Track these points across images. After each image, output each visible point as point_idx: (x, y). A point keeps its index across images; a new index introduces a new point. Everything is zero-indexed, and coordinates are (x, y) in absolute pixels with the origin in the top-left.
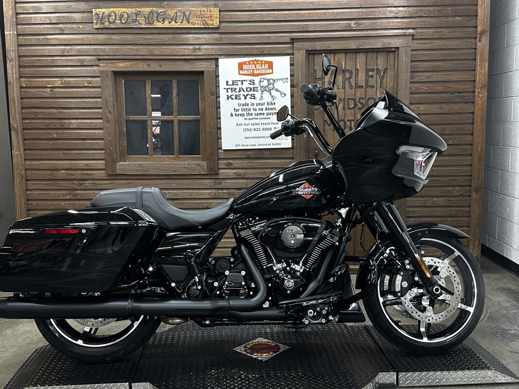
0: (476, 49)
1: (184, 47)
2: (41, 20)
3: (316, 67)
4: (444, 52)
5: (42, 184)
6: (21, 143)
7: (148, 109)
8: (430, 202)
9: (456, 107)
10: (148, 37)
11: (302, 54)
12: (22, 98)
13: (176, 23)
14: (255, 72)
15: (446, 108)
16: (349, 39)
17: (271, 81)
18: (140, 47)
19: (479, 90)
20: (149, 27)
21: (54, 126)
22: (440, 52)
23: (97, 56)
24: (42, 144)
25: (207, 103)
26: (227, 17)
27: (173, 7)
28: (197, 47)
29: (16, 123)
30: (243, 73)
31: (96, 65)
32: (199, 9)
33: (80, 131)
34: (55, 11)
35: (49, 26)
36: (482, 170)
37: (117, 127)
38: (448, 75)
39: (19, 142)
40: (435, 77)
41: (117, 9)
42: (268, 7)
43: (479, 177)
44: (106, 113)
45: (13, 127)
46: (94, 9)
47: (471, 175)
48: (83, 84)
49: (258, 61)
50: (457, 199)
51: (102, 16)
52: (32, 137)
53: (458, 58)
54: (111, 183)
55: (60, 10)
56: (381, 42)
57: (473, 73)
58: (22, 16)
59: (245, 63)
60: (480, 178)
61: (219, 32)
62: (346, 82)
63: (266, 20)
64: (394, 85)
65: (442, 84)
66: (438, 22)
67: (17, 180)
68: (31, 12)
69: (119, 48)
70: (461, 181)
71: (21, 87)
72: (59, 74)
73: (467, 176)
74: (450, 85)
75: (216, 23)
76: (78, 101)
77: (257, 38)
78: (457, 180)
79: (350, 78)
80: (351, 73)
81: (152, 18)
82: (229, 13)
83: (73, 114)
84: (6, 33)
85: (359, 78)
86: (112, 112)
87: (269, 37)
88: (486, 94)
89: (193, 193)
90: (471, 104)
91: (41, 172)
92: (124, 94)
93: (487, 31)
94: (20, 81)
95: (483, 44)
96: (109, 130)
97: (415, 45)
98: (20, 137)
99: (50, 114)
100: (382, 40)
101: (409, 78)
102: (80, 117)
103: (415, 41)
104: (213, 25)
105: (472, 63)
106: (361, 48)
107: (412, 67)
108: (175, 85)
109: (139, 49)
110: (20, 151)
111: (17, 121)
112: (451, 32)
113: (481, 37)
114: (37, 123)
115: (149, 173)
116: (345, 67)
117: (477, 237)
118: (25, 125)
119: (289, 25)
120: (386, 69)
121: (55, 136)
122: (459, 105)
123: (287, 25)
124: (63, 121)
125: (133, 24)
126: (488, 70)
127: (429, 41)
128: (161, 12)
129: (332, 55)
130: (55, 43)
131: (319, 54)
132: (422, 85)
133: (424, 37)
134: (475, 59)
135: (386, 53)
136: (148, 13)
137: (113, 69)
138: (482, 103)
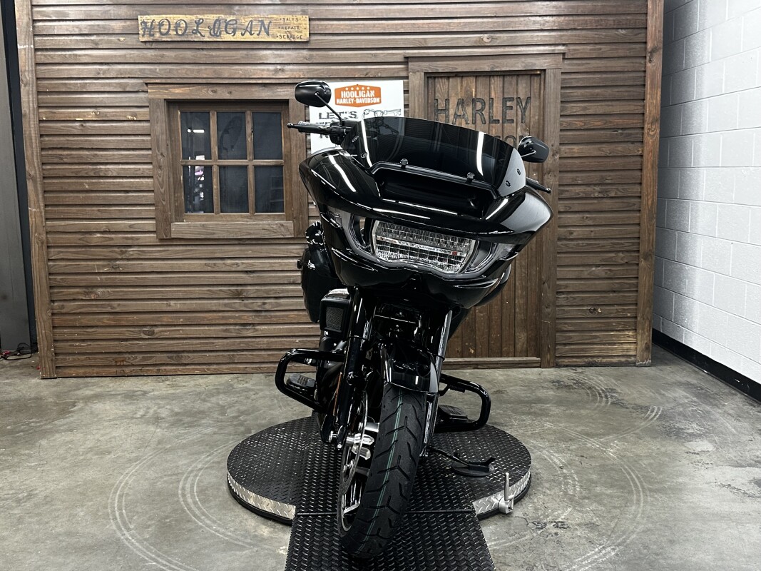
0: (645, 71)
1: (262, 67)
2: (67, 30)
3: (437, 95)
4: (604, 76)
5: (70, 252)
6: (40, 196)
7: (213, 151)
8: (586, 273)
9: (620, 148)
10: (214, 53)
11: (419, 77)
12: (41, 136)
13: (251, 34)
14: (358, 101)
15: (606, 149)
16: (482, 58)
17: (379, 113)
18: (203, 67)
19: (650, 125)
20: (215, 40)
21: (86, 173)
22: (599, 76)
23: (144, 80)
24: (70, 198)
25: (294, 143)
26: (320, 28)
27: (247, 13)
28: (279, 67)
29: (33, 169)
30: (341, 102)
31: (143, 92)
32: (282, 17)
33: (121, 180)
34: (86, 18)
35: (78, 38)
36: (653, 230)
37: (171, 175)
38: (609, 106)
39: (37, 195)
40: (593, 108)
41: (171, 16)
42: (374, 15)
43: (649, 240)
44: (156, 156)
45: (30, 175)
46: (141, 15)
47: (639, 238)
48: (126, 117)
49: (361, 86)
50: (621, 268)
51: (152, 25)
52: (55, 188)
53: (622, 84)
54: (164, 251)
55: (90, 16)
56: (523, 62)
57: (642, 104)
58: (41, 24)
59: (343, 89)
60: (651, 241)
61: (309, 47)
62: (478, 115)
63: (372, 31)
64: (539, 119)
65: (601, 118)
66: (597, 36)
67: (35, 247)
68: (54, 18)
69: (174, 68)
70: (626, 244)
71: (40, 121)
72: (92, 103)
73: (635, 238)
74: (611, 119)
75: (305, 36)
76: (119, 140)
77: (359, 56)
78: (621, 244)
79: (482, 109)
80: (483, 103)
81: (219, 28)
82: (322, 23)
83: (111, 158)
84: (19, 47)
85: (494, 109)
86: (165, 154)
87: (375, 55)
88: (658, 131)
89: (275, 263)
90: (639, 144)
91: (67, 236)
92: (180, 130)
93: (660, 48)
94: (39, 113)
95: (655, 66)
96: (160, 179)
97: (567, 66)
98: (39, 189)
99: (81, 157)
100: (523, 59)
101: (559, 111)
102: (121, 161)
103: (566, 62)
104: (301, 38)
105: (639, 90)
106: (497, 70)
107: (562, 95)
108: (249, 118)
109: (202, 70)
110: (39, 207)
111: (35, 167)
112: (613, 49)
113: (651, 56)
114: (63, 169)
115: (216, 236)
116: (476, 95)
117: (648, 318)
118: (46, 173)
119: (402, 39)
120: (529, 98)
121: (87, 187)
122: (623, 145)
123: (399, 39)
124: (98, 167)
125: (193, 36)
126: (661, 100)
127: (584, 62)
128: (230, 21)
129: (459, 80)
130: (86, 61)
131: (441, 77)
132: (576, 119)
133: (578, 56)
134: (644, 85)
135: (529, 76)
136: (213, 22)
137: (166, 97)
138: (653, 142)
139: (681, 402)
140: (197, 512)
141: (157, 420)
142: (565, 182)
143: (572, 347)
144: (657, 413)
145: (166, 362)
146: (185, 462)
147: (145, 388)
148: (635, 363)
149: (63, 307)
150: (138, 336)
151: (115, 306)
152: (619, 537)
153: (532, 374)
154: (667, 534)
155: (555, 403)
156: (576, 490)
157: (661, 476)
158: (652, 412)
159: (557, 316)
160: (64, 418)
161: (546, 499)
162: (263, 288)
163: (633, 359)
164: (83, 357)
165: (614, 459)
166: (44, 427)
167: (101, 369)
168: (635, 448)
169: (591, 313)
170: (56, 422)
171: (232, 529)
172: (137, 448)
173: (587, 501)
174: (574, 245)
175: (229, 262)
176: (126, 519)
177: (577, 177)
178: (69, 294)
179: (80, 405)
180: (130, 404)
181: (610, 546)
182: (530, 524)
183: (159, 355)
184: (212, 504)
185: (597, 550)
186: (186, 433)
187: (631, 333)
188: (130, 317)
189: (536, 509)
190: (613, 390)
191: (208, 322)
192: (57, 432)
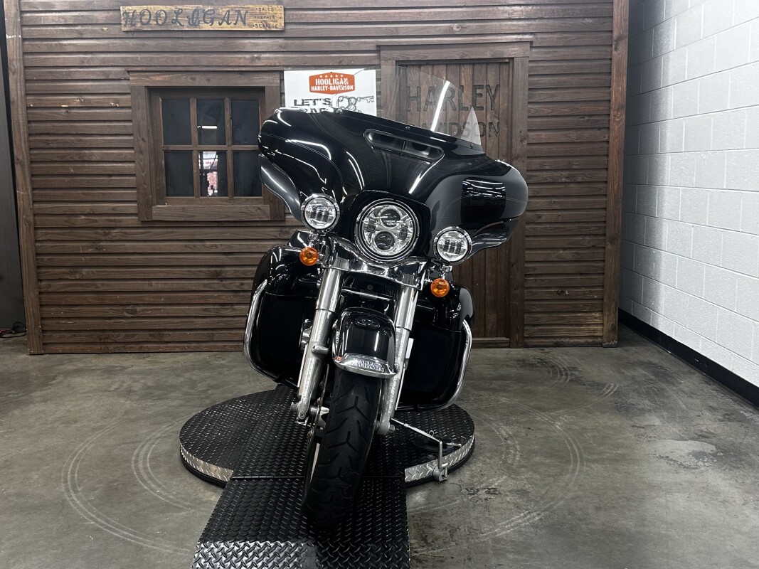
0: (611, 59)
1: (239, 56)
2: (53, 20)
3: (409, 82)
4: (571, 64)
5: (56, 233)
6: (28, 180)
7: (193, 136)
8: (553, 256)
9: (587, 134)
10: (192, 42)
11: (391, 65)
12: (29, 122)
13: (228, 24)
14: (332, 88)
15: (573, 135)
16: (451, 46)
17: (353, 100)
18: (182, 56)
19: (615, 112)
20: (194, 29)
21: (71, 158)
22: (566, 64)
23: (126, 68)
24: (56, 181)
26: (295, 17)
27: (225, 4)
28: (256, 55)
29: (21, 153)
30: (316, 89)
31: (125, 79)
32: (258, 7)
33: (105, 165)
34: (72, 9)
35: (64, 28)
36: (619, 215)
37: (153, 159)
38: (576, 93)
39: (25, 179)
40: (560, 95)
41: (152, 6)
42: (347, 5)
43: (615, 223)
44: (138, 142)
45: (17, 159)
46: (123, 5)
47: (605, 222)
48: (108, 103)
49: (334, 74)
50: (588, 251)
51: (133, 15)
52: (42, 172)
53: (588, 72)
54: (146, 233)
55: (76, 7)
56: (491, 51)
57: (608, 91)
58: (28, 15)
59: (318, 77)
60: (617, 225)
61: (284, 36)
62: (448, 102)
63: (345, 21)
64: (508, 107)
65: (568, 105)
66: (563, 25)
67: (23, 229)
68: (41, 9)
69: (155, 56)
70: (593, 228)
71: (27, 107)
72: (77, 90)
73: (601, 222)
74: (578, 106)
75: (280, 24)
76: (102, 126)
77: (333, 45)
78: (588, 228)
79: (453, 96)
80: (453, 91)
81: (197, 18)
82: (297, 12)
83: (95, 143)
84: (7, 37)
85: (464, 97)
86: (146, 139)
87: (348, 44)
88: (624, 117)
89: (253, 245)
90: (605, 131)
91: (54, 218)
92: (161, 117)
93: (625, 37)
94: (26, 100)
95: (620, 54)
96: (142, 163)
97: (535, 54)
99: (66, 142)
100: (492, 48)
101: (527, 98)
102: (105, 146)
103: (534, 50)
104: (276, 28)
105: (606, 77)
106: (467, 58)
107: (530, 83)
108: (227, 105)
109: (181, 58)
110: (27, 190)
112: (579, 38)
113: (617, 44)
114: (50, 154)
115: (195, 219)
117: (614, 300)
118: (33, 157)
119: (374, 28)
120: (498, 86)
121: (72, 171)
122: (590, 132)
123: (372, 28)
124: (83, 152)
125: (173, 26)
126: (627, 87)
127: (551, 50)
128: (208, 11)
129: (430, 68)
130: (71, 50)
131: (413, 65)
132: (544, 106)
133: (546, 45)
134: (610, 73)
135: (498, 65)
136: (192, 12)
137: (147, 84)
138: (619, 128)
139: (639, 379)
140: (145, 477)
141: (129, 392)
142: (534, 167)
143: (540, 328)
144: (612, 389)
145: (148, 340)
146: (145, 431)
147: (125, 364)
148: (602, 344)
149: (49, 286)
150: (122, 315)
151: (99, 285)
152: (547, 503)
153: (500, 353)
154: (594, 501)
155: (515, 380)
156: (516, 458)
157: (602, 448)
158: (607, 389)
159: (526, 298)
160: (41, 391)
161: (485, 467)
162: (241, 269)
163: (599, 339)
164: (68, 335)
165: (560, 431)
166: (21, 398)
167: (86, 346)
168: (582, 422)
169: (559, 294)
170: (33, 394)
171: (174, 493)
172: (104, 418)
173: (523, 469)
174: (542, 229)
175: (208, 243)
176: (77, 482)
177: (545, 162)
178: (56, 274)
179: (60, 379)
180: (107, 378)
181: (536, 511)
182: (464, 490)
183: (142, 333)
184: (162, 469)
185: (522, 514)
186: (153, 405)
187: (597, 315)
188: (113, 296)
189: (472, 476)
190: (574, 369)
191: (188, 302)
192: (32, 402)
